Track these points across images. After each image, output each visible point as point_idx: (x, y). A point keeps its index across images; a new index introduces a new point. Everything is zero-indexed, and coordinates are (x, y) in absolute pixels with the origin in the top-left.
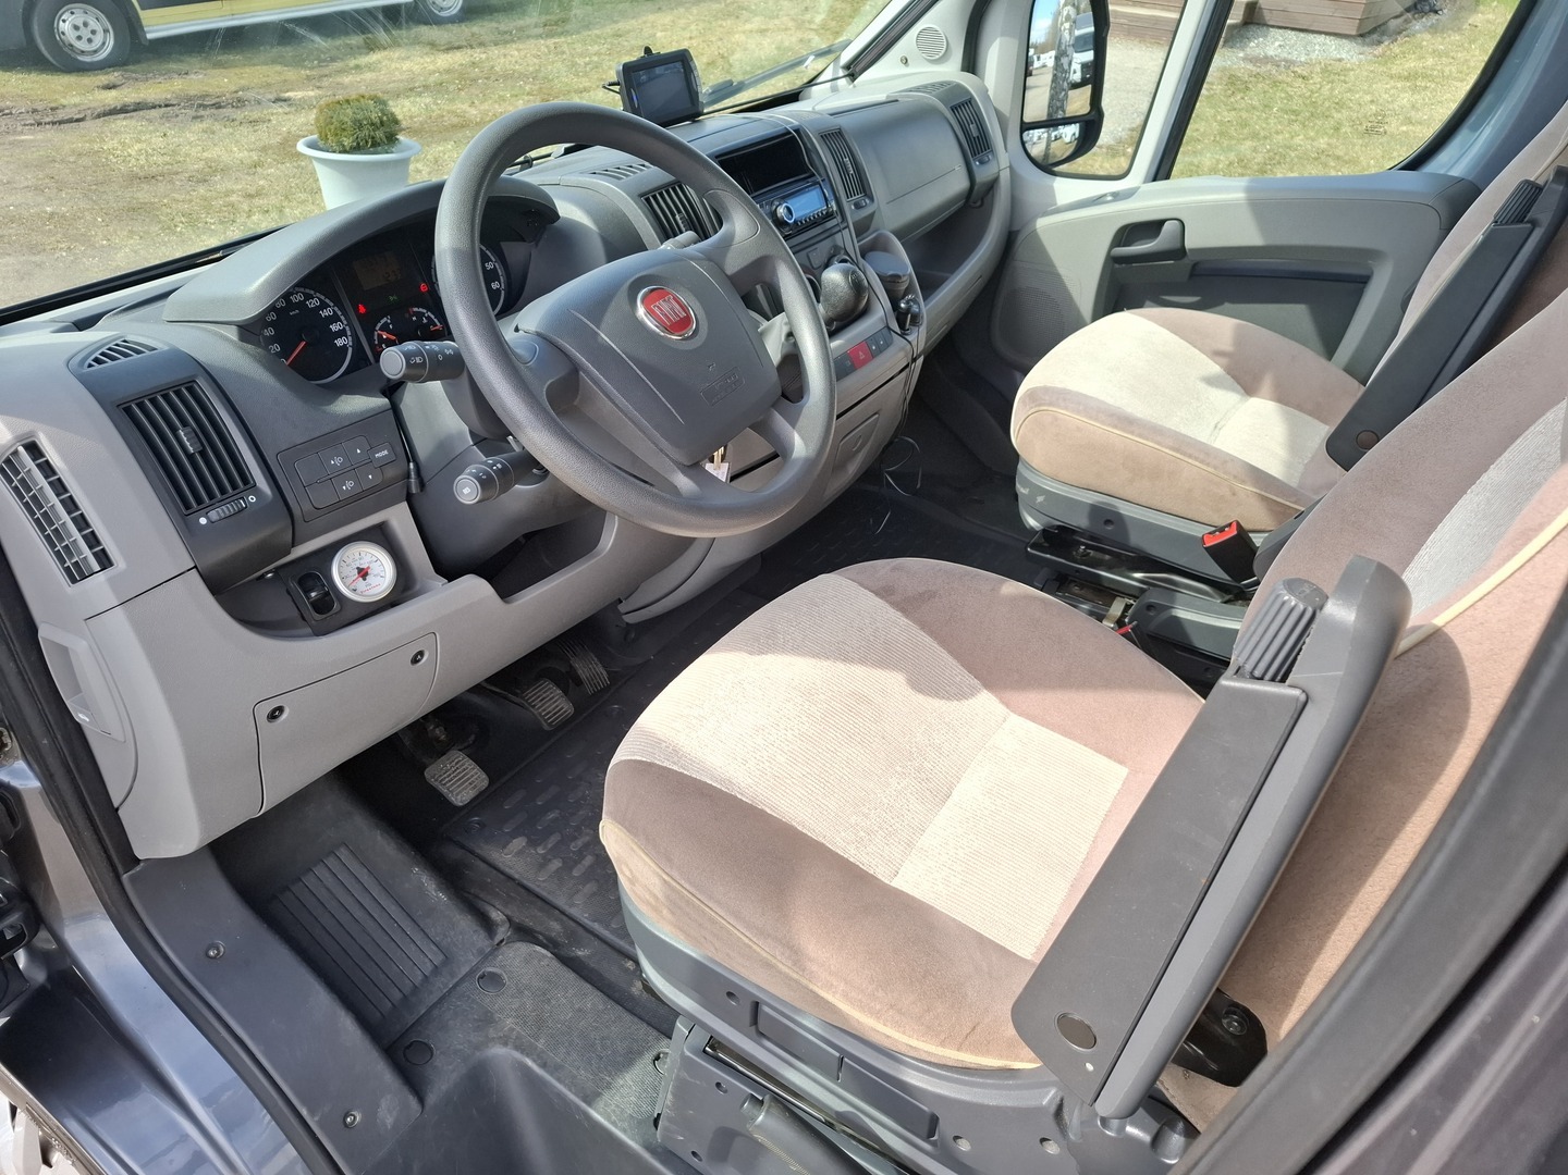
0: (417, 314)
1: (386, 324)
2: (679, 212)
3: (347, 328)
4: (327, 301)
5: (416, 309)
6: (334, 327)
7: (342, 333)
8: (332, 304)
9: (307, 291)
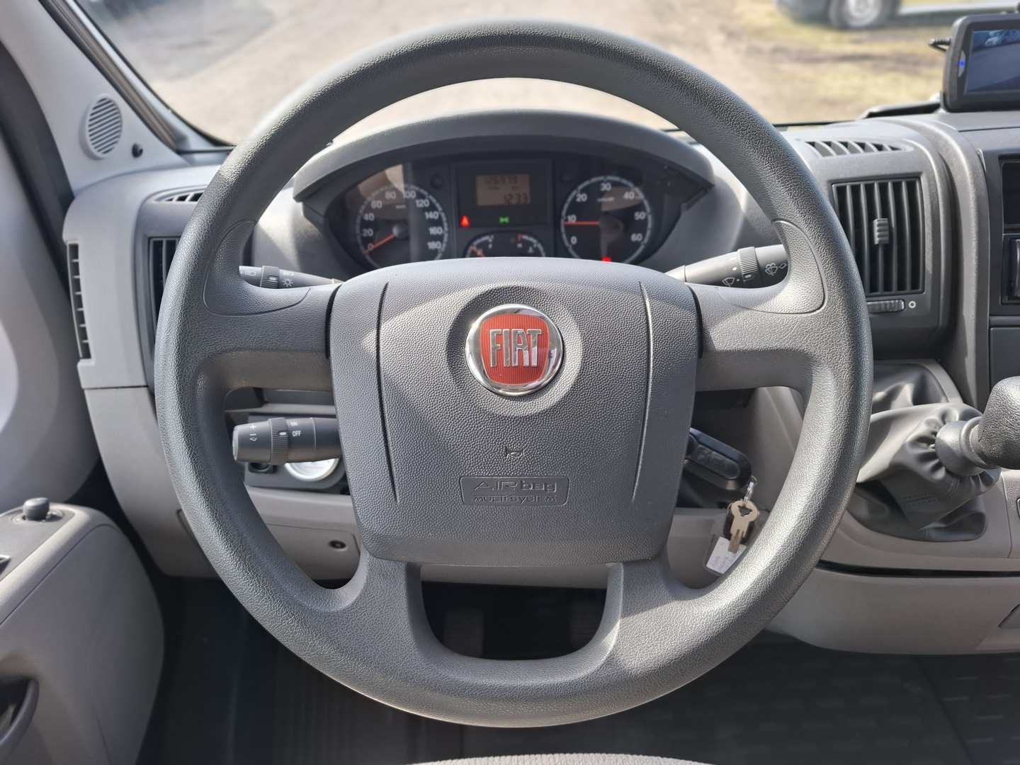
0: (524, 242)
1: (487, 243)
2: (885, 214)
3: (446, 235)
4: (438, 205)
5: (525, 237)
6: (434, 231)
7: (438, 238)
8: (440, 209)
9: (422, 191)
